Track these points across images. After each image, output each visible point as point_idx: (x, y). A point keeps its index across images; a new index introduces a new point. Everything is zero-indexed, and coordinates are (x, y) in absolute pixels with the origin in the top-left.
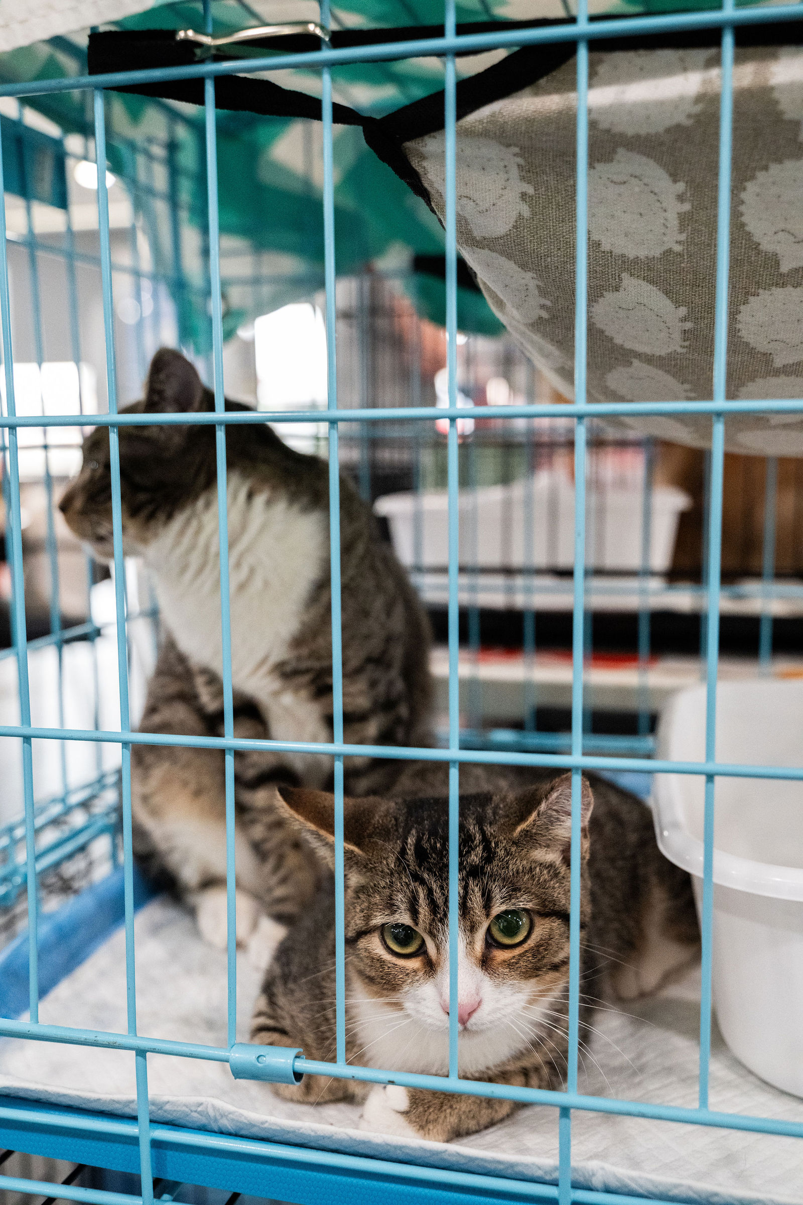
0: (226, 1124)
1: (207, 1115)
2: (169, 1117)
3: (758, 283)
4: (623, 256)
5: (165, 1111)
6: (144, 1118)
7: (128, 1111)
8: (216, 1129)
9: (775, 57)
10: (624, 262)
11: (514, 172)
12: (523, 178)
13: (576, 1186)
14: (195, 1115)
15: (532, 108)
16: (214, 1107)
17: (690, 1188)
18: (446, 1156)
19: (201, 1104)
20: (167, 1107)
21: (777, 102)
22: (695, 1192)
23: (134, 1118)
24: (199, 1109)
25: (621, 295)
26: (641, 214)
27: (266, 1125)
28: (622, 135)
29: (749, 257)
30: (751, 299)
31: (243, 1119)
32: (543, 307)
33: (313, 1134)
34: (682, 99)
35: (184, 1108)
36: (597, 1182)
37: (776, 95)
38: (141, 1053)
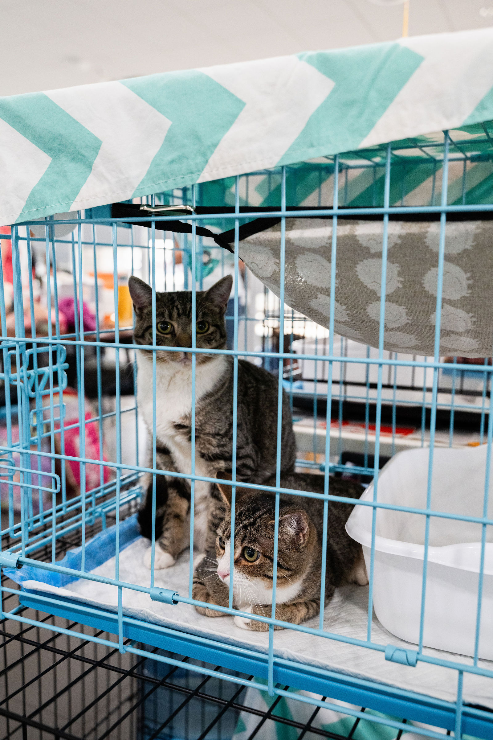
0: (151, 619)
1: (144, 615)
2: (131, 615)
3: (370, 299)
4: (316, 286)
5: (129, 612)
6: (121, 614)
7: (115, 610)
8: (148, 621)
9: (357, 223)
10: (317, 289)
11: (271, 255)
12: (274, 257)
13: (275, 656)
14: (140, 615)
15: (270, 237)
16: (146, 612)
17: (318, 662)
18: (229, 640)
19: (142, 610)
20: (130, 610)
21: (358, 241)
22: (321, 664)
23: (116, 613)
24: (141, 612)
25: (318, 300)
26: (320, 273)
27: (165, 621)
28: (304, 248)
29: (364, 290)
30: (370, 304)
31: (156, 618)
32: (292, 301)
33: (181, 626)
34: (324, 237)
35: (136, 611)
36: (285, 656)
37: (357, 238)
38: (120, 587)
